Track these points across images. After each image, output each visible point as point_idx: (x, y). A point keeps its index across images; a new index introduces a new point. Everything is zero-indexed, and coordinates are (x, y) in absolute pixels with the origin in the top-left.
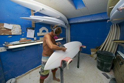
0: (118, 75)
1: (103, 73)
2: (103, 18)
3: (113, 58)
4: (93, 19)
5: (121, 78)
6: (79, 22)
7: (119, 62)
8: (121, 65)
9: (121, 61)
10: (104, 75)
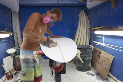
0: (100, 68)
1: (87, 73)
2: (72, 2)
3: (92, 50)
4: (61, 1)
5: (104, 67)
6: (40, 3)
7: (96, 54)
8: (99, 55)
9: (98, 52)
10: (89, 74)
